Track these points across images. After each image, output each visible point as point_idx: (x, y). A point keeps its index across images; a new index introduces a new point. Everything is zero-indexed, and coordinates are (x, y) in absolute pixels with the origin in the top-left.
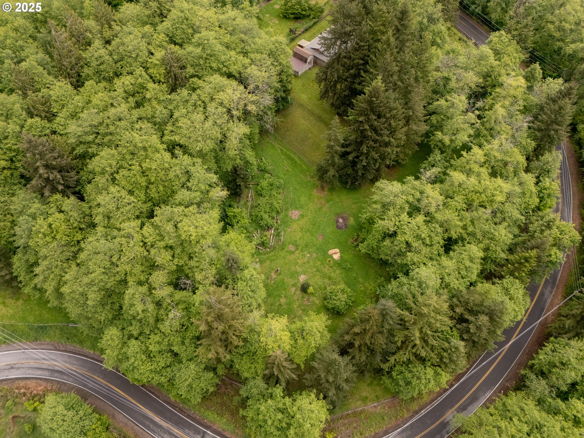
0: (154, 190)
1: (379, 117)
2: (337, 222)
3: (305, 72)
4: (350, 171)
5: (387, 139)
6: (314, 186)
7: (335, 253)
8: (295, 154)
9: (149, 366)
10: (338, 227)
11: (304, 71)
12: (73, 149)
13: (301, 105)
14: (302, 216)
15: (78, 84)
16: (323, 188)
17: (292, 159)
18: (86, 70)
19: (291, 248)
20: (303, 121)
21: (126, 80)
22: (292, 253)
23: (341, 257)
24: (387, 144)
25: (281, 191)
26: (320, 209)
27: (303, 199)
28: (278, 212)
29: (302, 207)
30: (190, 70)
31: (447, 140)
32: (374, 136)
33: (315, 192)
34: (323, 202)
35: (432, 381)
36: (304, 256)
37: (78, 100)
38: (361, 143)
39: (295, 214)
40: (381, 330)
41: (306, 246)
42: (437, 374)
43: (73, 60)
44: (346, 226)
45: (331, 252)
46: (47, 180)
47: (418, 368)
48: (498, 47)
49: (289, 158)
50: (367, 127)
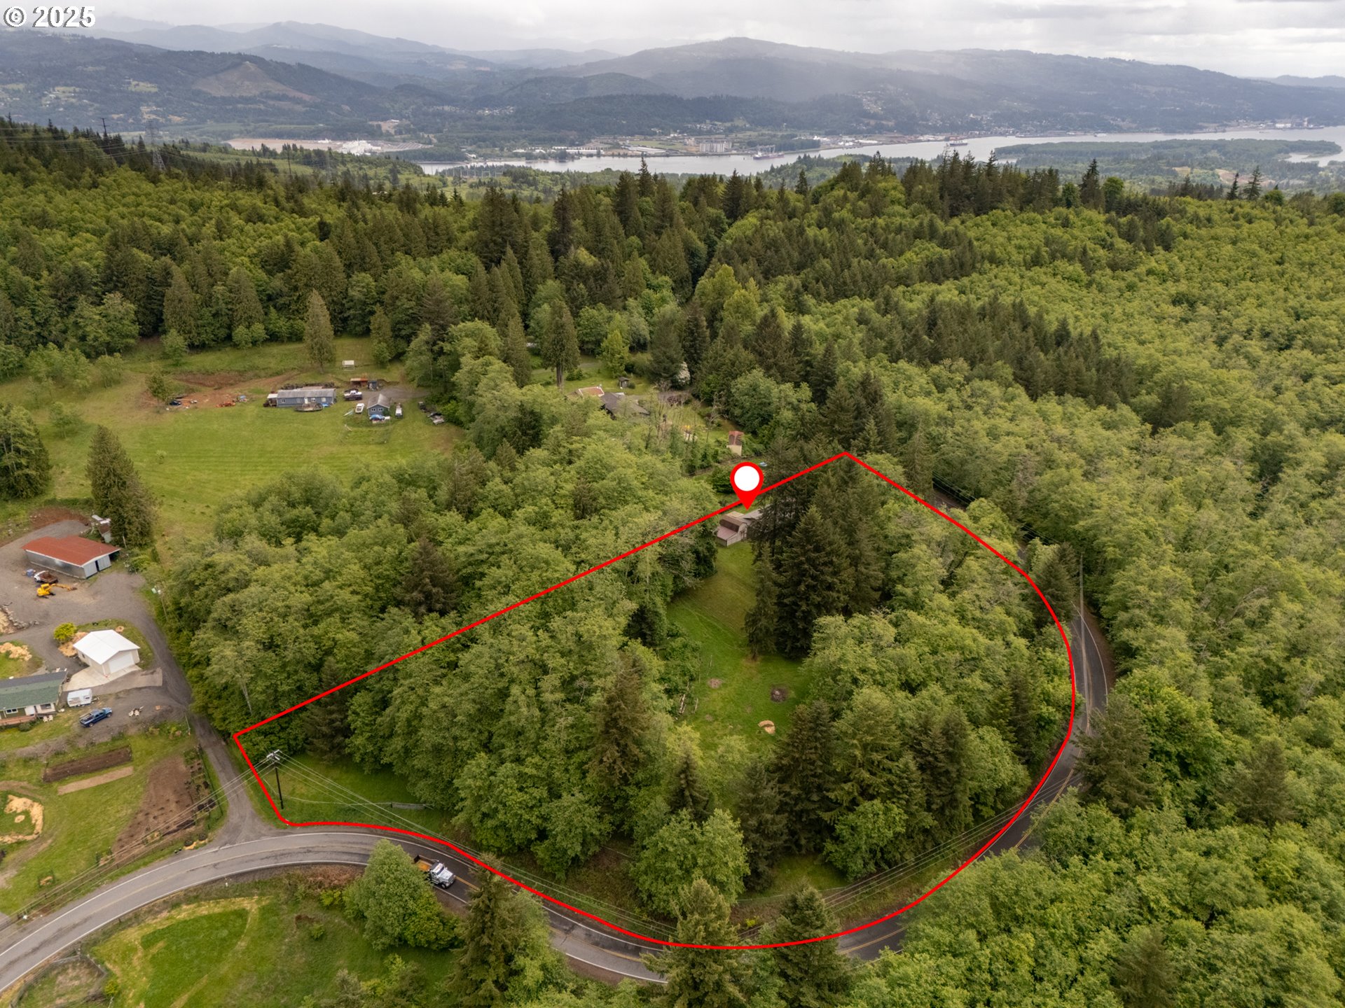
0: (551, 604)
1: (817, 549)
2: (773, 694)
3: (737, 544)
4: (789, 628)
5: (829, 579)
6: (743, 655)
7: (768, 726)
8: (718, 621)
9: (521, 796)
10: (773, 699)
11: (734, 541)
12: (459, 570)
13: (729, 574)
14: (725, 685)
15: (470, 514)
16: (754, 658)
17: (714, 627)
18: (480, 504)
19: (709, 718)
20: (730, 590)
21: (529, 509)
22: (710, 723)
23: (777, 731)
24: (830, 587)
25: (697, 654)
26: (750, 679)
27: (726, 669)
28: (692, 679)
29: (725, 676)
30: (602, 500)
31: (909, 592)
32: (812, 571)
33: (743, 661)
34: (754, 672)
35: (881, 817)
36: (726, 727)
37: (473, 525)
38: (799, 583)
39: (715, 683)
40: (813, 744)
41: (729, 717)
42: (887, 810)
43: (469, 493)
44: (784, 698)
45: (762, 723)
46: (428, 596)
47: (866, 805)
48: (977, 513)
49: (710, 625)
50: (803, 559)
